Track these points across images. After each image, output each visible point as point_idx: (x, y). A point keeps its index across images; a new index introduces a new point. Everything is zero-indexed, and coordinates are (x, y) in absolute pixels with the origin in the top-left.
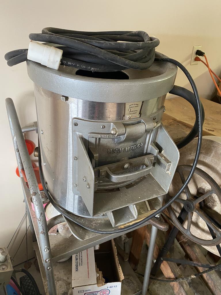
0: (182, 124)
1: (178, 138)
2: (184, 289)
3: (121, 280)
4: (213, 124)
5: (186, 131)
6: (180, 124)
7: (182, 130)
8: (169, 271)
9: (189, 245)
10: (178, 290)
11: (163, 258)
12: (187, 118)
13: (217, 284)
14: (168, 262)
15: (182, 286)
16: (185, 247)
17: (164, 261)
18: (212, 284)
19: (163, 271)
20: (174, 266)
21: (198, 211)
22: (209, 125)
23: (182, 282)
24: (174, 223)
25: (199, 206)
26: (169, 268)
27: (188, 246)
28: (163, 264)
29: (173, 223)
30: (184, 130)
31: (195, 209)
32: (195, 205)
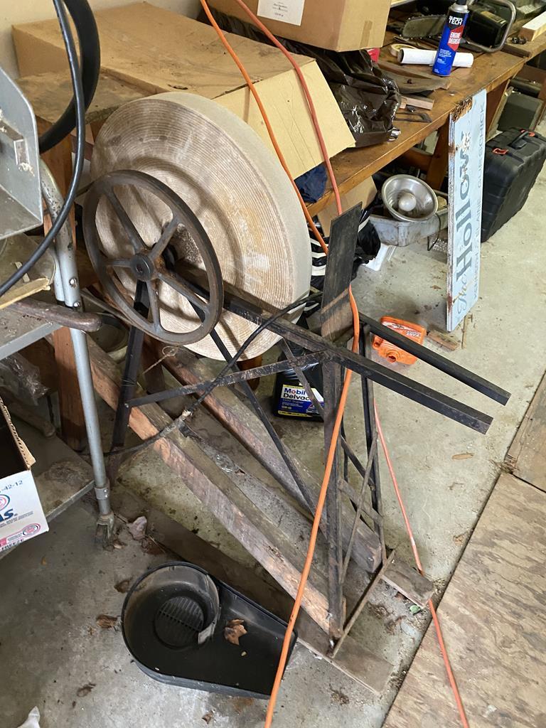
0: (112, 76)
1: (98, 110)
2: (179, 447)
3: (29, 466)
4: (189, 75)
5: (122, 93)
6: (106, 78)
7: (111, 91)
8: (147, 423)
9: (184, 366)
10: (169, 452)
11: (128, 403)
12: (127, 63)
13: (244, 419)
14: (140, 407)
15: (176, 442)
16: (178, 372)
17: (133, 409)
18: (236, 423)
19: (136, 428)
20: (155, 412)
21: (163, 274)
22: (180, 78)
23: (172, 433)
24: (126, 317)
25: (162, 262)
26: (145, 418)
27: (182, 367)
28: (133, 416)
29: (122, 318)
30: (114, 92)
31: (155, 270)
32: (153, 262)
